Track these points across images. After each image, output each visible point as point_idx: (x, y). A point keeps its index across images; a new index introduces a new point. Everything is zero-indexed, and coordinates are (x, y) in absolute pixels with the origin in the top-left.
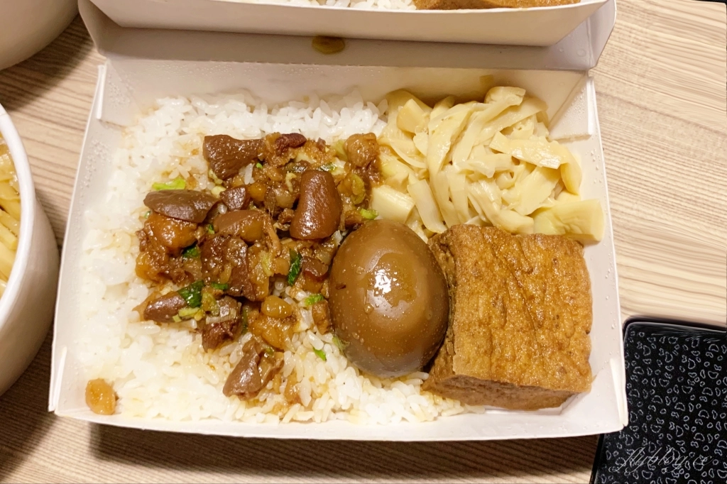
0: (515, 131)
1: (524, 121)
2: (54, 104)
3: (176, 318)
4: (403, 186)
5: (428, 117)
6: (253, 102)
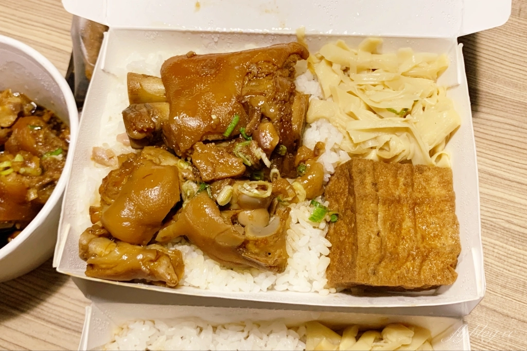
5: (339, 347)
6: (201, 325)
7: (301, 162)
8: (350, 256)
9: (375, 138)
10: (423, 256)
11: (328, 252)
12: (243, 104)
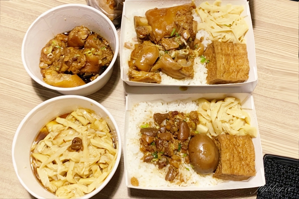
0: (233, 108)
1: (235, 106)
2: (108, 103)
3: (152, 161)
4: (205, 125)
5: (210, 105)
7: (196, 44)
8: (214, 72)
9: (221, 35)
10: (237, 71)
11: (207, 72)
12: (176, 25)
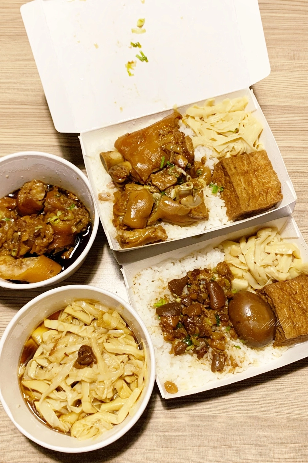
0: (272, 243)
1: (273, 239)
3: (186, 351)
4: (242, 277)
5: (240, 248)
6: (173, 261)
7: (198, 169)
8: (236, 202)
9: (227, 147)
10: (266, 192)
11: (224, 205)
12: (164, 150)
